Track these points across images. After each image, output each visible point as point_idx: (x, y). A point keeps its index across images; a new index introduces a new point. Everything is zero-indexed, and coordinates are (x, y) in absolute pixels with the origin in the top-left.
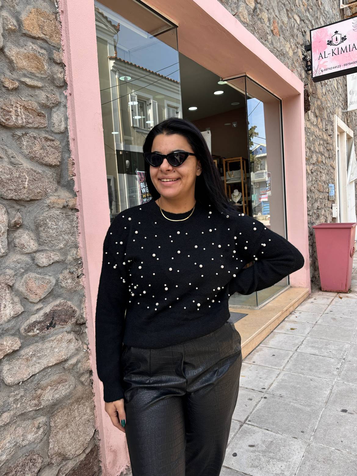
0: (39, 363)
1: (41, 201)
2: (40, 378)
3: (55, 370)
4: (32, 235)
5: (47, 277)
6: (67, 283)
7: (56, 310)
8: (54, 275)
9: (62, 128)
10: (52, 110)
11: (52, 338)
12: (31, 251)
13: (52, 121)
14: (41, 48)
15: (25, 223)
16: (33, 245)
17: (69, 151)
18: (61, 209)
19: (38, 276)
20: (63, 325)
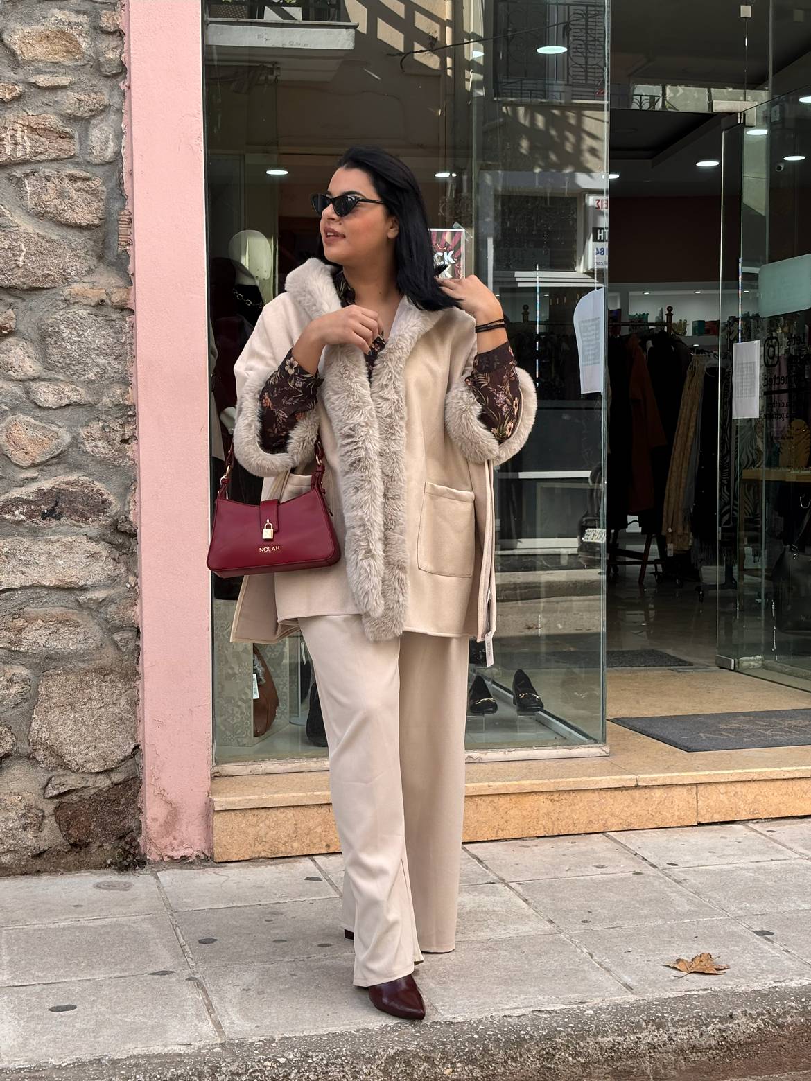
0: (23, 573)
1: (54, 291)
2: (24, 598)
3: (58, 599)
4: (30, 349)
5: (54, 428)
6: (96, 446)
7: (64, 490)
8: (70, 429)
9: (109, 154)
10: (90, 123)
11: (52, 538)
12: (24, 377)
13: (89, 143)
14: (78, 12)
15: (21, 328)
16: (30, 367)
17: (123, 198)
18: (94, 307)
19: (33, 421)
20: (79, 521)
